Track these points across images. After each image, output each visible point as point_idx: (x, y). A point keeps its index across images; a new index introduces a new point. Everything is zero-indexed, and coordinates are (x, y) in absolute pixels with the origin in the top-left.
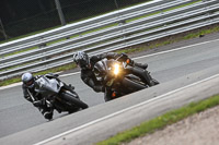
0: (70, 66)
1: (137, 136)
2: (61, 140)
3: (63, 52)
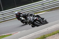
0: (50, 10)
2: (47, 30)
3: (48, 6)
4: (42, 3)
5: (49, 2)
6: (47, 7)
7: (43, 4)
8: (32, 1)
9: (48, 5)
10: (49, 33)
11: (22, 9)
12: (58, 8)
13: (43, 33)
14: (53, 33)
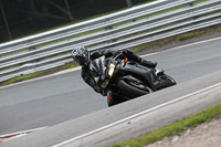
1: (203, 122)
2: (126, 124)
3: (129, 36)
4: (108, 24)
5: (134, 20)
6: (125, 37)
7: (110, 27)
8: (68, 17)
9: (129, 32)
10: (135, 136)
11: (33, 48)
12: (166, 43)
13: (111, 137)
14: (149, 136)
